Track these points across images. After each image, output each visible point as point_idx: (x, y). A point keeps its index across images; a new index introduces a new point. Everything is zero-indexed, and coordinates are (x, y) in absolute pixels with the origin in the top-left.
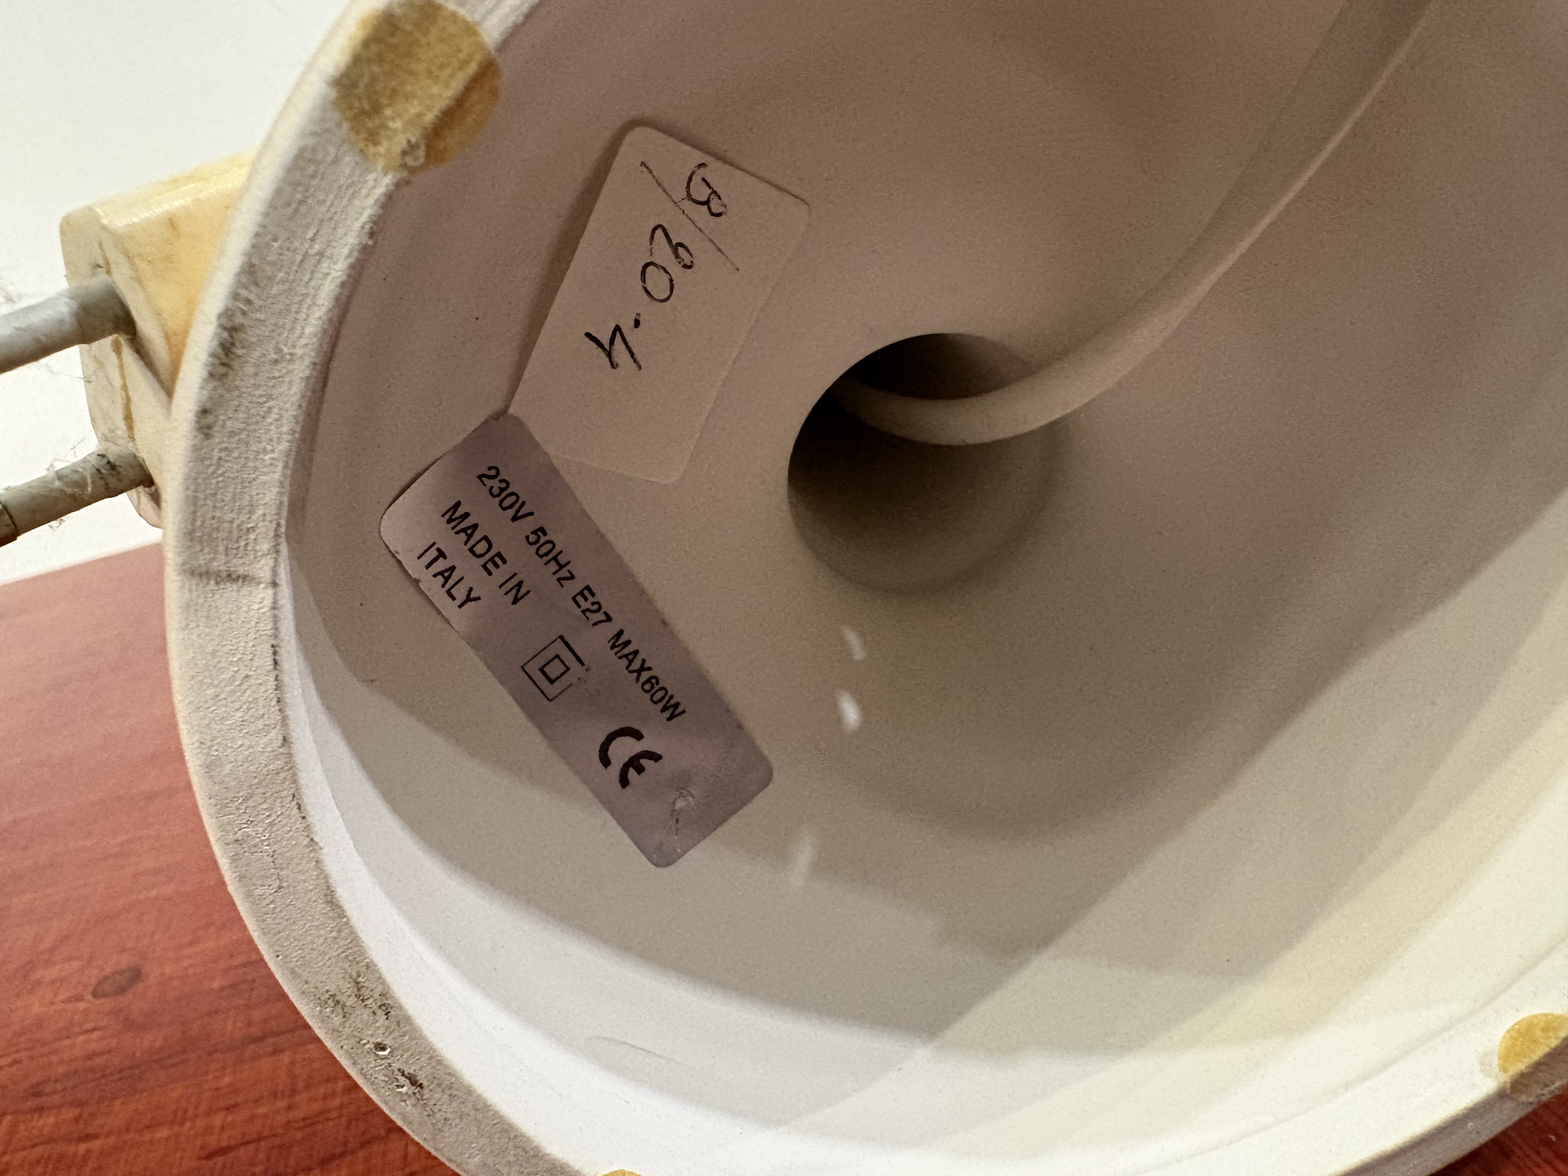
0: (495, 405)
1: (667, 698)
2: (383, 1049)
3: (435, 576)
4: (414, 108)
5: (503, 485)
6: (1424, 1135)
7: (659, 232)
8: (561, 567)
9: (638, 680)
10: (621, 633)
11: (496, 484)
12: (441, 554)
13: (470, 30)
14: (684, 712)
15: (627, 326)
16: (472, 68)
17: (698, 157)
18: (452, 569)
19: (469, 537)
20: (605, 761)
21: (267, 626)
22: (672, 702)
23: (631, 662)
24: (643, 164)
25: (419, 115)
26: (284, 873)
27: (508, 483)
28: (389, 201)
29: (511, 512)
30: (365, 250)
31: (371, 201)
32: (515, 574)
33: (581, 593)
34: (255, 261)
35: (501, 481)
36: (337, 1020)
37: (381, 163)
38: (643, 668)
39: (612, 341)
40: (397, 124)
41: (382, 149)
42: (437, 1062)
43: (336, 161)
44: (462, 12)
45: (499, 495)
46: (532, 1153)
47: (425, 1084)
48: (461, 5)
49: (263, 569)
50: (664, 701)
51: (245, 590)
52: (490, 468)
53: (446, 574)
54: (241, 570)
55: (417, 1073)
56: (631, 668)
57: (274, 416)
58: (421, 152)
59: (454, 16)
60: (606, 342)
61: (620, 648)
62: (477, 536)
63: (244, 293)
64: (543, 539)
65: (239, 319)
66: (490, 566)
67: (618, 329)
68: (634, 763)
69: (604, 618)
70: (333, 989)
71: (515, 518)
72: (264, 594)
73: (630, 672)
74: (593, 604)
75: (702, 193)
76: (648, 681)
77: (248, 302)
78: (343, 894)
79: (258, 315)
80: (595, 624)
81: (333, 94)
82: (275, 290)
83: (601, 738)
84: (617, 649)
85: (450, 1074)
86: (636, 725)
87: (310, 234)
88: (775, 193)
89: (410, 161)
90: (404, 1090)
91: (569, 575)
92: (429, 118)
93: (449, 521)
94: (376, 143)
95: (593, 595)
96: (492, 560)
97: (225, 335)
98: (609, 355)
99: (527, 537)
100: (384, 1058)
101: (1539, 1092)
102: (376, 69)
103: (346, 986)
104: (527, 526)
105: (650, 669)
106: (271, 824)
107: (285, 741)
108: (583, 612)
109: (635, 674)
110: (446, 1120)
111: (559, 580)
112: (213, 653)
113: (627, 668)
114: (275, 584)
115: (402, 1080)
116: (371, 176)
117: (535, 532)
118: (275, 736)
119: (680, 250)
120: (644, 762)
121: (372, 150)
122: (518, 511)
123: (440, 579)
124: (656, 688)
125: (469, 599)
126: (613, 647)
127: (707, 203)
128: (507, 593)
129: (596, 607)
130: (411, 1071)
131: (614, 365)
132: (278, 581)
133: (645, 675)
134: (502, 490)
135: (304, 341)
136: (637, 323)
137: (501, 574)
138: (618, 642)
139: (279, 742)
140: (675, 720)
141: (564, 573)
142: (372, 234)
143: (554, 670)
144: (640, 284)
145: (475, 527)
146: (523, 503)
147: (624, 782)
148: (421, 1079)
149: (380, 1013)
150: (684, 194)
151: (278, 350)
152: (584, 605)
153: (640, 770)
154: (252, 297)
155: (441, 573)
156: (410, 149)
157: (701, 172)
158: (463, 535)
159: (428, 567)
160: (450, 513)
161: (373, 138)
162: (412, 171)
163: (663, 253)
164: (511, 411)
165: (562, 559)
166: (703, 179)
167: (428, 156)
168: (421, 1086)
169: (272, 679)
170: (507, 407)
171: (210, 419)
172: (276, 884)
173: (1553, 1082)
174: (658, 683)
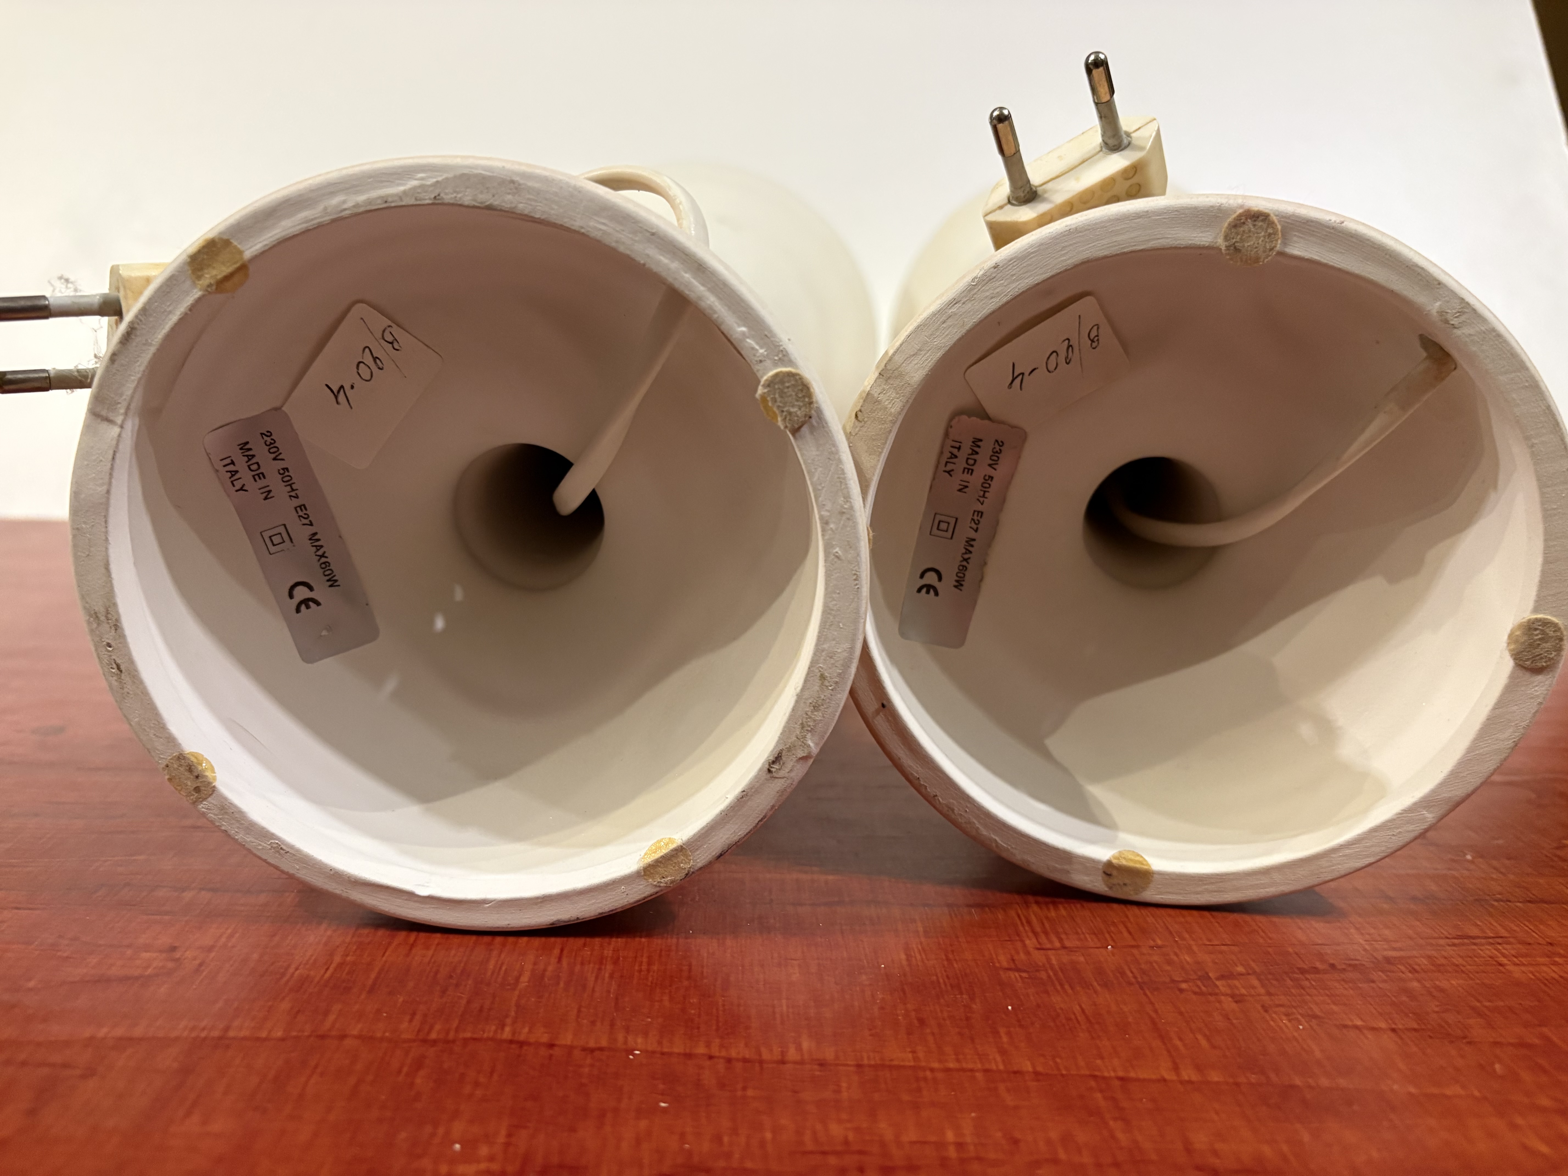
0: (277, 404)
1: (332, 575)
2: (110, 647)
3: (227, 472)
4: (214, 272)
5: (272, 442)
6: (598, 885)
7: (367, 350)
8: (293, 490)
9: (319, 560)
10: (315, 534)
11: (269, 439)
12: (233, 463)
13: (241, 253)
14: (339, 586)
15: (347, 387)
16: (238, 265)
17: (390, 323)
18: (237, 472)
19: (249, 460)
20: (291, 596)
21: (114, 442)
22: (334, 578)
23: (318, 550)
24: (362, 319)
25: (216, 275)
26: (92, 549)
27: (275, 442)
28: (199, 300)
29: (273, 456)
30: (186, 314)
31: (192, 299)
32: (268, 486)
33: (300, 507)
34: (147, 307)
35: (272, 439)
36: (95, 625)
37: (199, 286)
38: (322, 556)
39: (339, 392)
40: (207, 276)
41: (201, 282)
42: (132, 662)
43: (184, 282)
44: (239, 246)
45: (269, 445)
46: (161, 726)
47: (123, 671)
48: (239, 244)
49: (119, 420)
50: (330, 577)
51: (111, 426)
52: (268, 432)
53: (234, 473)
54: (111, 418)
55: (121, 664)
56: (318, 553)
57: (139, 363)
58: (214, 287)
59: (235, 247)
60: (336, 392)
61: (313, 541)
62: (254, 460)
63: (140, 316)
64: (287, 474)
65: (136, 326)
66: (257, 477)
67: (342, 387)
68: (306, 602)
69: (309, 523)
70: (96, 609)
71: (275, 459)
72: (116, 430)
73: (316, 555)
74: (305, 514)
75: (390, 339)
76: (324, 563)
77: (141, 321)
78: (113, 567)
79: (143, 326)
80: (304, 524)
81: (189, 260)
82: (151, 319)
83: (292, 583)
84: (311, 541)
85: (134, 670)
86: (312, 584)
87: (168, 304)
88: (425, 347)
89: (209, 290)
90: (113, 671)
91: (295, 495)
92: (219, 277)
93: (241, 449)
94: (199, 280)
95: (306, 509)
96: (258, 475)
97: (129, 329)
98: (336, 397)
99: (279, 470)
100: (109, 651)
101: (659, 880)
102: (205, 257)
103: (102, 610)
104: (280, 465)
105: (326, 557)
106: (93, 526)
107: (108, 492)
108: (299, 516)
109: (319, 557)
110: (128, 693)
111: (290, 496)
112: (92, 447)
113: (315, 552)
114: (122, 427)
115: (115, 666)
116: (195, 291)
117: (283, 469)
118: (105, 488)
119: (378, 360)
120: (311, 604)
121: (197, 282)
122: (277, 456)
123: (229, 474)
124: (328, 568)
125: (241, 489)
126: (310, 539)
127: (392, 343)
128: (262, 493)
129: (306, 516)
130: (119, 662)
131: (338, 403)
132: (124, 426)
133: (323, 560)
134: (271, 444)
135: (156, 340)
136: (352, 387)
137: (261, 483)
138: (313, 537)
139: (105, 491)
140: (333, 588)
141: (293, 494)
142: (190, 310)
143: (276, 540)
144: (356, 370)
145: (253, 456)
146: (281, 453)
147: (298, 610)
148: (122, 667)
149: (113, 628)
150: (380, 336)
151: (146, 340)
152: (301, 513)
153: (308, 607)
154: (143, 319)
155: (230, 472)
156: (210, 285)
157: (389, 329)
158: (246, 458)
159: (224, 466)
160: (242, 446)
161: (199, 278)
162: (210, 293)
163: (368, 360)
164: (284, 409)
165: (294, 487)
166: (390, 333)
167: (216, 289)
168: (121, 671)
169: (110, 464)
170: (282, 406)
171: (116, 357)
172: (87, 553)
173: (667, 877)
174: (329, 566)
